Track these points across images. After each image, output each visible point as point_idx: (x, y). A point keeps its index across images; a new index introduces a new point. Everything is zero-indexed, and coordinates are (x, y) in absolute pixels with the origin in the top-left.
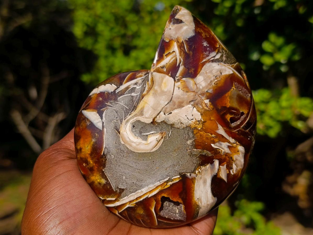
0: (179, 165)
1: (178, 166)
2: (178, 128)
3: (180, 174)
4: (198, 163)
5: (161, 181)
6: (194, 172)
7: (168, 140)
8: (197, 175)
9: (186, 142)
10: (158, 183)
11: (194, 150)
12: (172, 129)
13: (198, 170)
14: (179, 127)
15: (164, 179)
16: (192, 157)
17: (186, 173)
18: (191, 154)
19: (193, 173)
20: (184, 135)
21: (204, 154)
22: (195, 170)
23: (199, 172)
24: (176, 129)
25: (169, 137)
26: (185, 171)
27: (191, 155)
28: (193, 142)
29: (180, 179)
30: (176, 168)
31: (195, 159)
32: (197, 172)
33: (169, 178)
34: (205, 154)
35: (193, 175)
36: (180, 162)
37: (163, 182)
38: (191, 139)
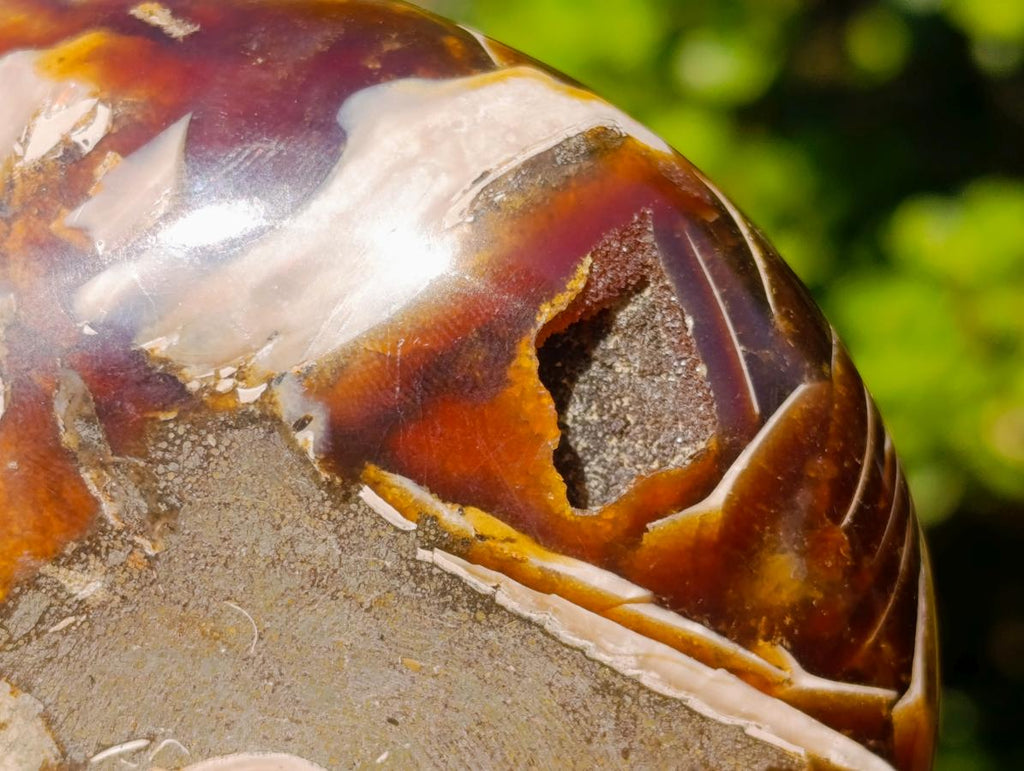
0: (291, 541)
1: (303, 548)
2: (49, 721)
3: (345, 496)
4: (181, 430)
5: (485, 588)
6: (265, 417)
7: (175, 734)
8: (269, 380)
9: (103, 606)
10: (512, 596)
11: (118, 516)
12: (78, 757)
13: (233, 392)
14: (40, 723)
15: (453, 576)
16: (173, 500)
17: (306, 462)
18: (155, 516)
19: (276, 419)
20: (64, 649)
21: (94, 434)
22: (245, 418)
23: (240, 376)
24: (65, 736)
25: (152, 738)
26: (303, 482)
27: (163, 514)
28: (69, 564)
29: (372, 470)
30: (321, 550)
31: (172, 466)
32: (249, 395)
33: (423, 555)
34: (88, 420)
35: (289, 402)
36: (265, 550)
37: (480, 569)
38: (61, 588)
